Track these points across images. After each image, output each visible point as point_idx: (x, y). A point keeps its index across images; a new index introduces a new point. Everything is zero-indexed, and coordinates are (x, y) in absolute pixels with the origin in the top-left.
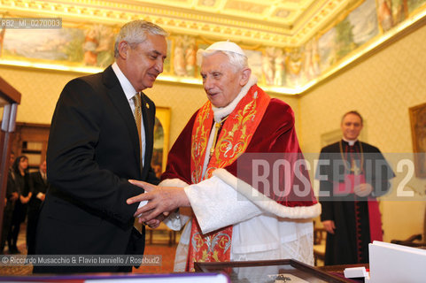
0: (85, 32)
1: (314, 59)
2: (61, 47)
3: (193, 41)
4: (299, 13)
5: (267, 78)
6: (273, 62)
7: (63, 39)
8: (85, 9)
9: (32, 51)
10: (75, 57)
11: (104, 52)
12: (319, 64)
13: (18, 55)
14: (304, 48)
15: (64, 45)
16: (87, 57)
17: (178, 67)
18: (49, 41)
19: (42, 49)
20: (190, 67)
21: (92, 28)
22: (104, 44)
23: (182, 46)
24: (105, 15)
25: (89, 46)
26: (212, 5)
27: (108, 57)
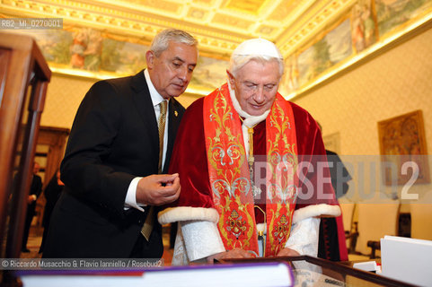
0: (74, 35)
1: (294, 74)
2: (47, 48)
4: (281, 31)
7: (50, 41)
8: (74, 12)
10: (62, 59)
11: (92, 55)
12: (298, 78)
15: (51, 46)
16: (74, 59)
21: (80, 31)
22: (92, 48)
24: (94, 19)
25: (77, 49)
26: (201, 18)
27: (95, 61)
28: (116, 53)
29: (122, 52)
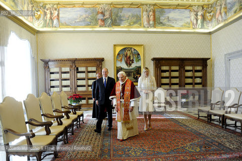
0: (97, 9)
2: (86, 19)
3: (152, 7)
5: (193, 24)
6: (197, 15)
7: (87, 15)
9: (74, 22)
13: (67, 25)
14: (216, 4)
16: (100, 22)
17: (146, 23)
18: (81, 16)
19: (78, 20)
20: (151, 22)
23: (147, 11)
27: (110, 21)
28: (119, 15)
29: (122, 14)
